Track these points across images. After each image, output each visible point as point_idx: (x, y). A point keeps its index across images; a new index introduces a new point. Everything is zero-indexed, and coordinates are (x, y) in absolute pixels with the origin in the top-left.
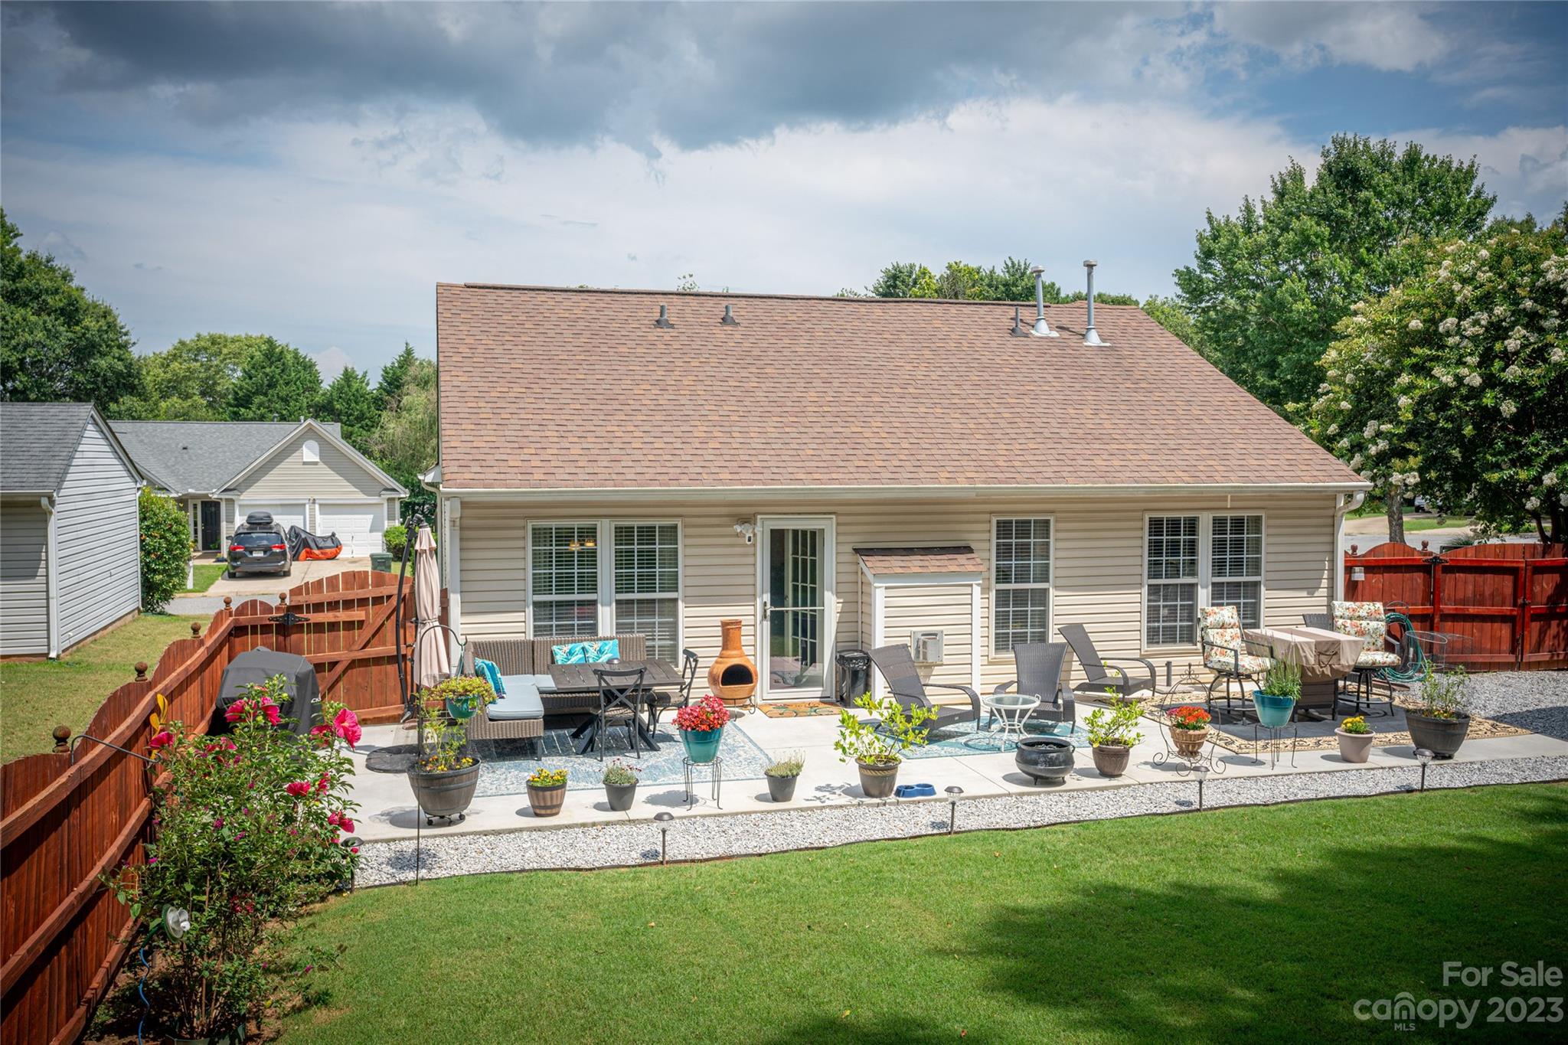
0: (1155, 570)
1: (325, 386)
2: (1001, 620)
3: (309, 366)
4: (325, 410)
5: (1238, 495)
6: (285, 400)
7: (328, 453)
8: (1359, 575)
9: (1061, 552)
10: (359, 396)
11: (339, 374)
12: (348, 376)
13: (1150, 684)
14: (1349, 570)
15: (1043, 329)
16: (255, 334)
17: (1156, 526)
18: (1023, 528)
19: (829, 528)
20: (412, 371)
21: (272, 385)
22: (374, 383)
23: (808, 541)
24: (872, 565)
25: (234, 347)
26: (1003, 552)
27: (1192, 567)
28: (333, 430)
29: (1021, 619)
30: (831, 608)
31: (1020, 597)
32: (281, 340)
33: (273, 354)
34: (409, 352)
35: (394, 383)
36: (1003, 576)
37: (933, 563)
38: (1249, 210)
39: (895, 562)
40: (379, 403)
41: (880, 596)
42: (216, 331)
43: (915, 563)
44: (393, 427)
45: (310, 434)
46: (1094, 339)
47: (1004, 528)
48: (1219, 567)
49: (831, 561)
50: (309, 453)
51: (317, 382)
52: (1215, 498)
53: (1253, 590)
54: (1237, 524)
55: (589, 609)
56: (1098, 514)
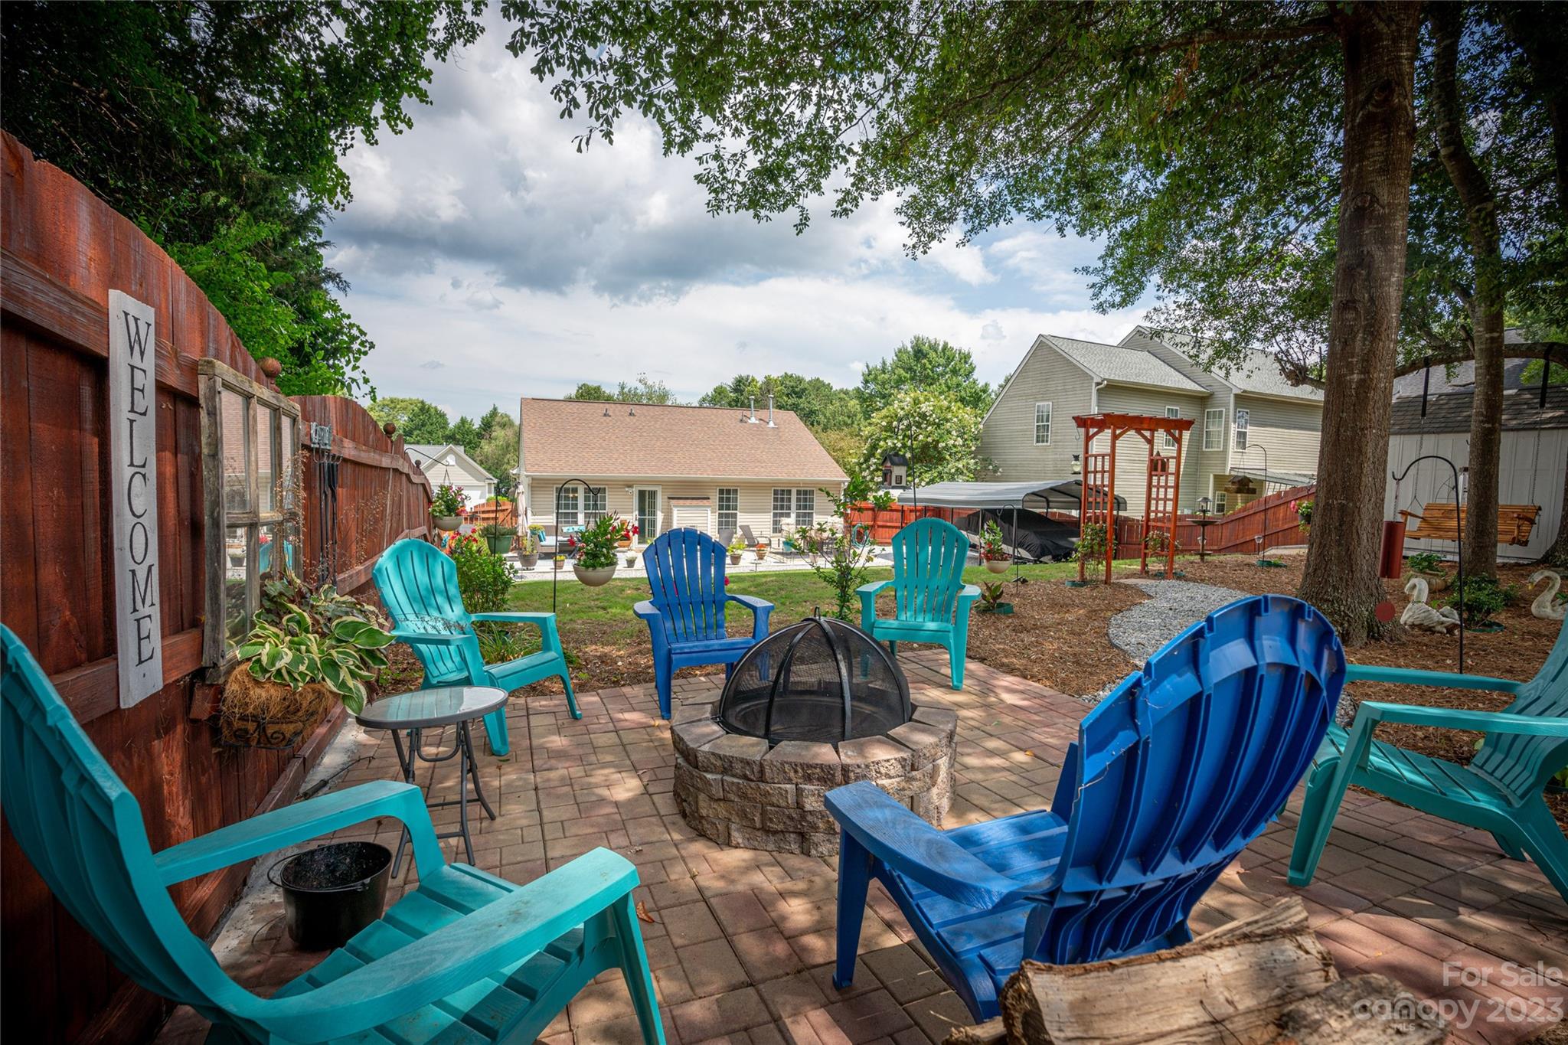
0: (775, 507)
1: (451, 426)
2: (720, 523)
3: (443, 416)
4: (451, 438)
5: (805, 483)
6: (430, 433)
7: (460, 461)
8: (848, 512)
9: (741, 499)
10: (469, 432)
11: (458, 420)
12: (463, 421)
13: (770, 544)
15: (753, 420)
16: (414, 398)
17: (776, 492)
18: (728, 492)
19: (659, 490)
20: (497, 419)
21: (423, 425)
22: (477, 425)
23: (653, 494)
24: (673, 502)
25: (403, 404)
26: (721, 499)
27: (788, 507)
28: (460, 449)
29: (727, 523)
30: (660, 517)
31: (727, 515)
32: (428, 402)
33: (424, 409)
34: (495, 409)
35: (487, 425)
36: (721, 508)
37: (695, 502)
38: (884, 363)
39: (681, 502)
40: (480, 436)
41: (675, 512)
42: (394, 396)
43: (688, 502)
44: (487, 448)
45: (451, 451)
46: (771, 424)
47: (721, 492)
48: (798, 507)
49: (660, 500)
50: (451, 460)
51: (446, 423)
52: (796, 483)
53: (810, 515)
54: (805, 492)
55: (575, 515)
56: (756, 487)
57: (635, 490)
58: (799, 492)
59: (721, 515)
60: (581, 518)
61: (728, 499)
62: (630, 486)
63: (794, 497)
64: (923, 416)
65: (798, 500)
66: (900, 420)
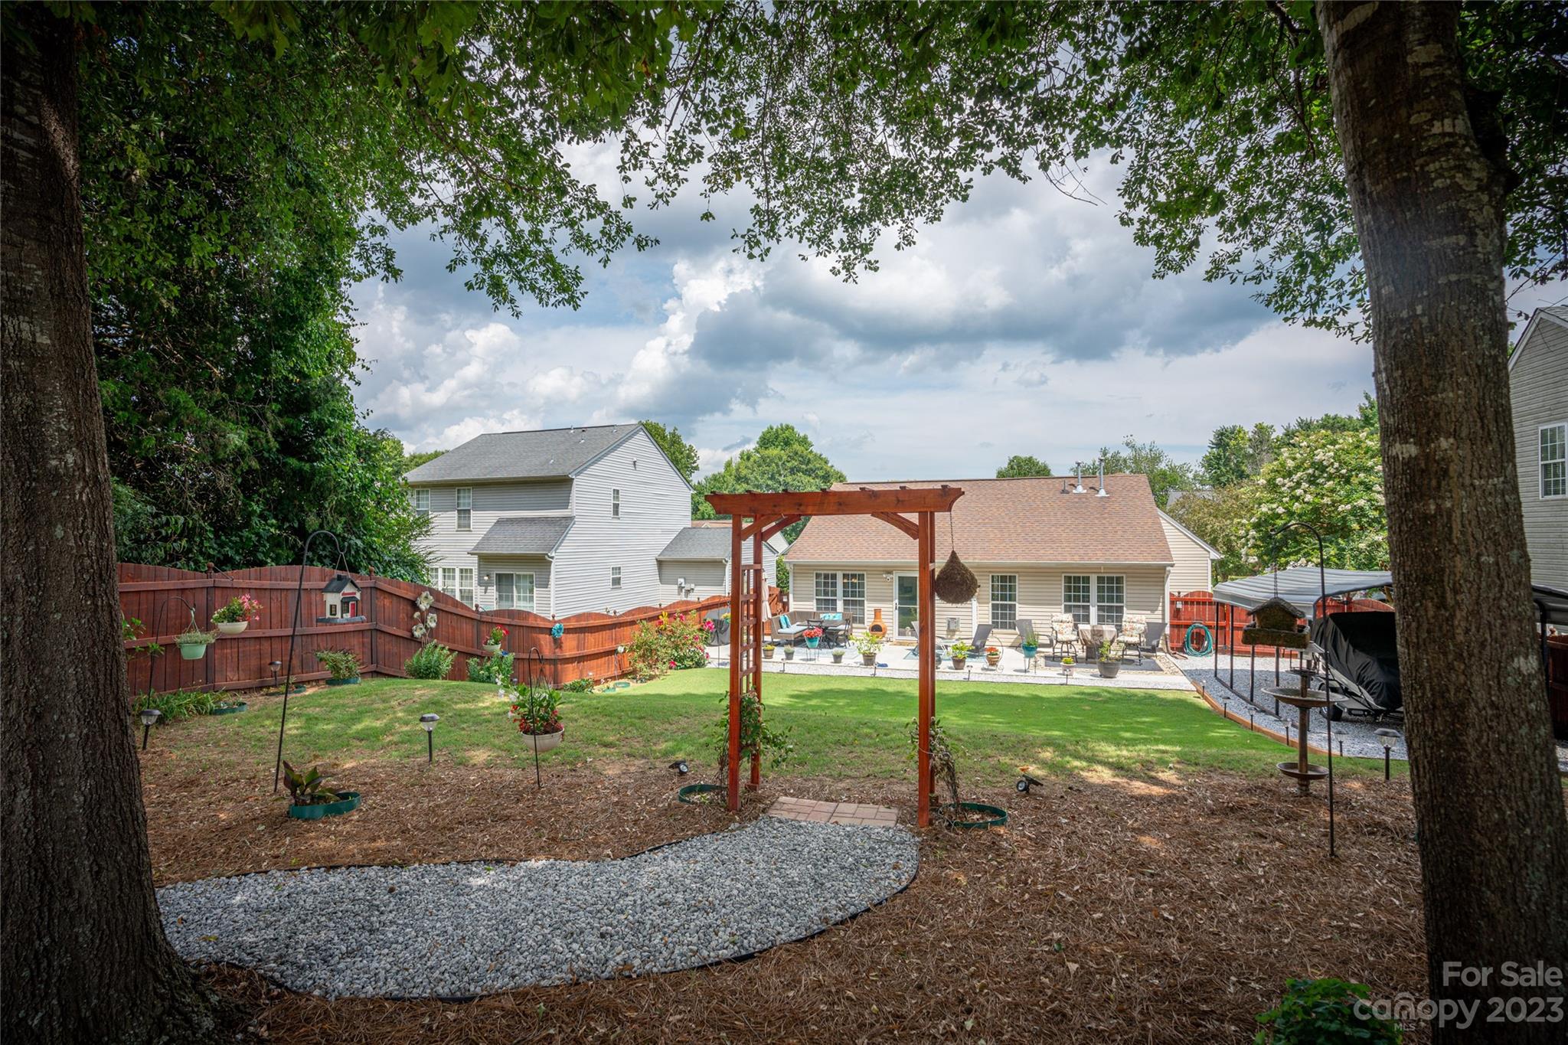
0: (1068, 599)
2: (995, 617)
5: (1107, 567)
8: (1179, 605)
9: (1020, 588)
14: (1173, 602)
15: (1081, 488)
17: (1068, 579)
18: (1004, 578)
23: (913, 581)
26: (995, 587)
27: (1087, 599)
31: (1004, 607)
36: (995, 597)
46: (1102, 493)
47: (994, 578)
48: (1100, 599)
52: (1095, 569)
53: (1120, 610)
54: (1110, 580)
55: (834, 602)
56: (1040, 573)
57: (895, 577)
58: (1100, 580)
59: (995, 607)
60: (840, 605)
61: (1003, 588)
62: (890, 572)
63: (1093, 586)
64: (1321, 467)
65: (1100, 589)
66: (1290, 474)
